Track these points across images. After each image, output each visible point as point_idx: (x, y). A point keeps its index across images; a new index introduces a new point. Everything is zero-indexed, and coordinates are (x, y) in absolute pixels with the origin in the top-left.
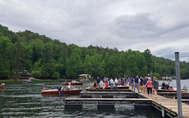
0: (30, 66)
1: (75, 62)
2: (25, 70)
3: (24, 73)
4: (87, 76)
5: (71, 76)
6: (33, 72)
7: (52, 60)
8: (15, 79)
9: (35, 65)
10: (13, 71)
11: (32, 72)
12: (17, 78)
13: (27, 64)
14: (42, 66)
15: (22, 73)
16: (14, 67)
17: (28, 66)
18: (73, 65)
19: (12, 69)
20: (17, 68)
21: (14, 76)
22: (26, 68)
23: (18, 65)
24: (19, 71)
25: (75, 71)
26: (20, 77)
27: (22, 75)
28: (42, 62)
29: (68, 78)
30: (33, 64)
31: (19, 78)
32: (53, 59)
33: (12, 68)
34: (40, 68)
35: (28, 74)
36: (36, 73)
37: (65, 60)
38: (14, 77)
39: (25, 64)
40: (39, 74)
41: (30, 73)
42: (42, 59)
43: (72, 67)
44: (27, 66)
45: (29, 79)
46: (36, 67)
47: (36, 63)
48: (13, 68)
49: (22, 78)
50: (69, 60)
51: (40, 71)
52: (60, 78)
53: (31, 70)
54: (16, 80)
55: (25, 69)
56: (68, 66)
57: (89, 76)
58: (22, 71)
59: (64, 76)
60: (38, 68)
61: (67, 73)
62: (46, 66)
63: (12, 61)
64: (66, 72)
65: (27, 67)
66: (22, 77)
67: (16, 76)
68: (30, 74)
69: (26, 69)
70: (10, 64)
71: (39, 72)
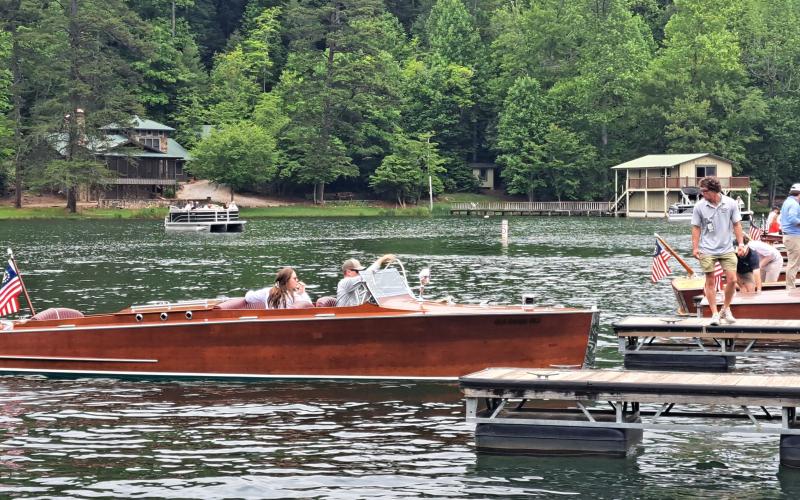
0: (180, 83)
1: (580, 41)
2: (140, 116)
3: (131, 145)
4: (700, 172)
5: (541, 174)
6: (207, 131)
7: (366, 24)
8: (63, 197)
9: (220, 70)
10: (42, 131)
11: (199, 138)
12: (82, 191)
13: (157, 66)
14: (287, 78)
15: (117, 141)
16: (47, 92)
17: (161, 86)
18: (562, 65)
19: (37, 107)
20: (75, 97)
21: (54, 170)
22: (147, 104)
23: (84, 72)
24: (96, 130)
25: (579, 127)
26: (104, 181)
27: (118, 164)
28: (283, 42)
29: (520, 184)
30: (208, 62)
31: (95, 190)
32: (377, 13)
33: (30, 98)
34: (270, 101)
35: (171, 149)
36: (236, 144)
37: (482, 21)
38: (57, 177)
39: (140, 65)
40: (265, 157)
41: (186, 145)
42: (279, 18)
43: (551, 91)
44: (160, 83)
45: (181, 195)
46: (236, 86)
47: (232, 49)
48: (46, 104)
49: (118, 192)
50: (523, 19)
51: (266, 124)
52: (447, 191)
53: (194, 122)
54: (72, 206)
55: (142, 109)
56: (515, 73)
57: (712, 170)
58: (114, 126)
59: (476, 173)
60: (251, 102)
61: (502, 144)
62: (321, 77)
63: (31, 35)
64: (495, 133)
65: (157, 93)
66: (120, 181)
67: (73, 171)
68: (187, 156)
69: (153, 112)
70: (13, 63)
71: (258, 131)
